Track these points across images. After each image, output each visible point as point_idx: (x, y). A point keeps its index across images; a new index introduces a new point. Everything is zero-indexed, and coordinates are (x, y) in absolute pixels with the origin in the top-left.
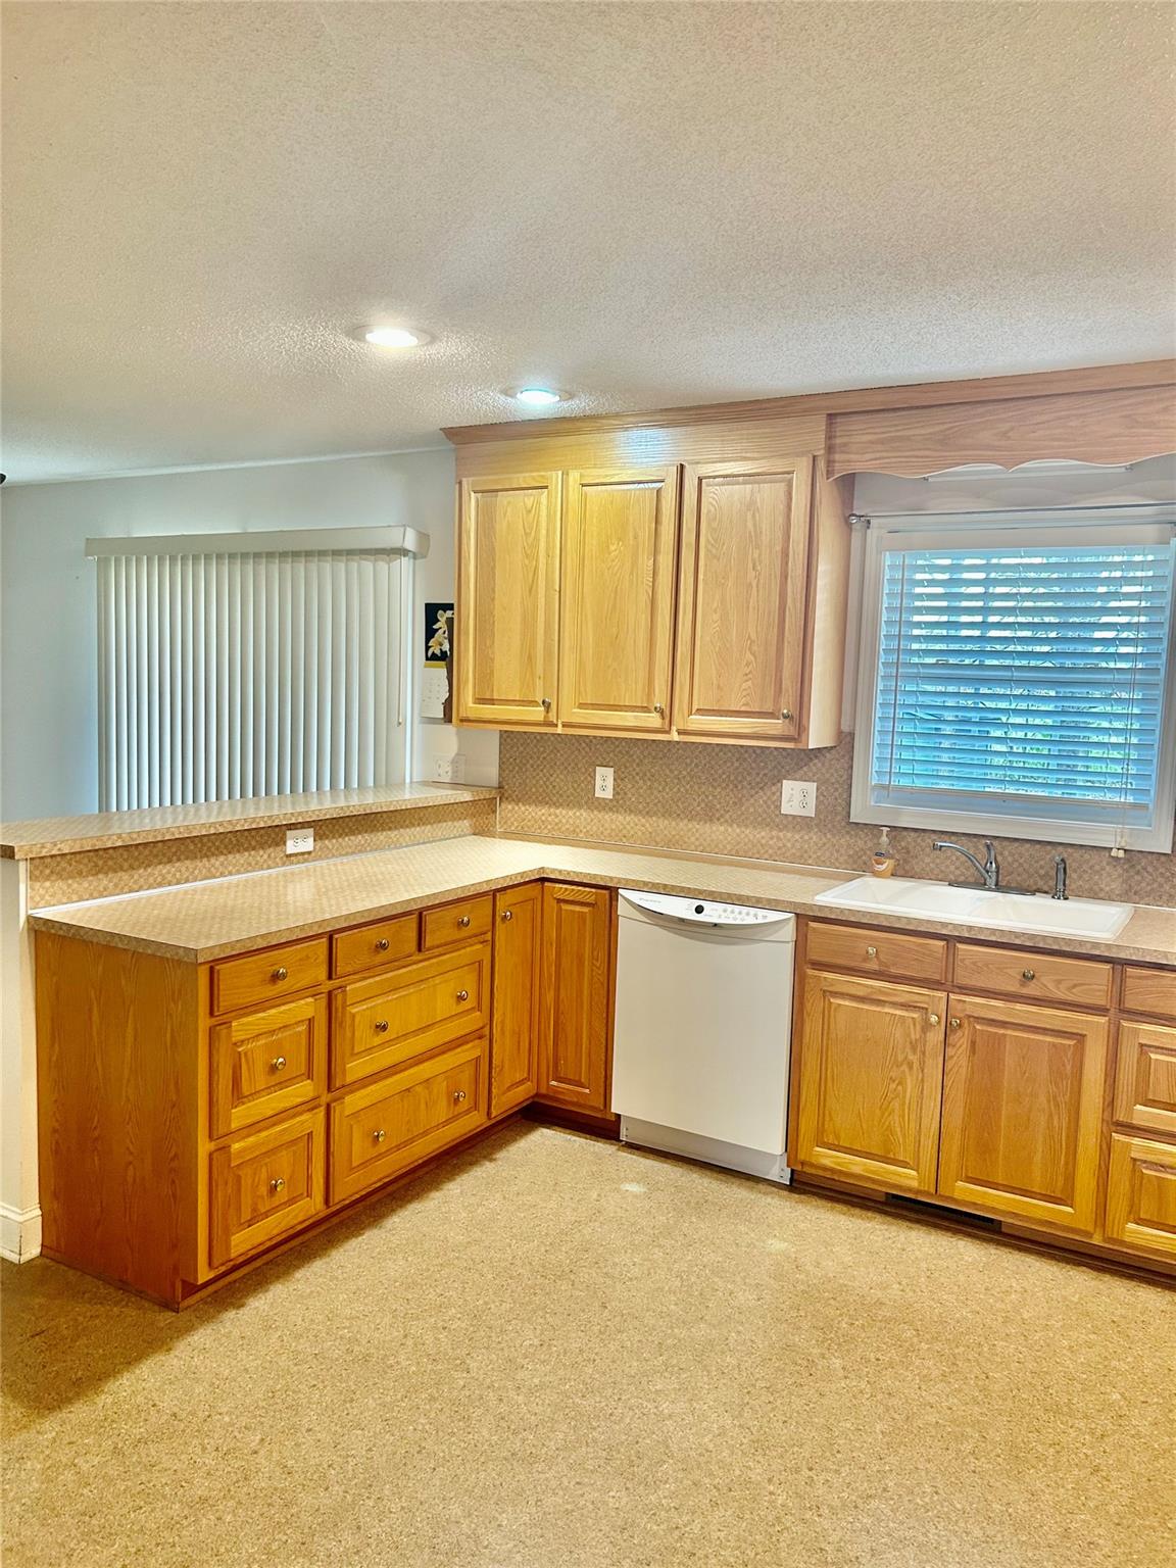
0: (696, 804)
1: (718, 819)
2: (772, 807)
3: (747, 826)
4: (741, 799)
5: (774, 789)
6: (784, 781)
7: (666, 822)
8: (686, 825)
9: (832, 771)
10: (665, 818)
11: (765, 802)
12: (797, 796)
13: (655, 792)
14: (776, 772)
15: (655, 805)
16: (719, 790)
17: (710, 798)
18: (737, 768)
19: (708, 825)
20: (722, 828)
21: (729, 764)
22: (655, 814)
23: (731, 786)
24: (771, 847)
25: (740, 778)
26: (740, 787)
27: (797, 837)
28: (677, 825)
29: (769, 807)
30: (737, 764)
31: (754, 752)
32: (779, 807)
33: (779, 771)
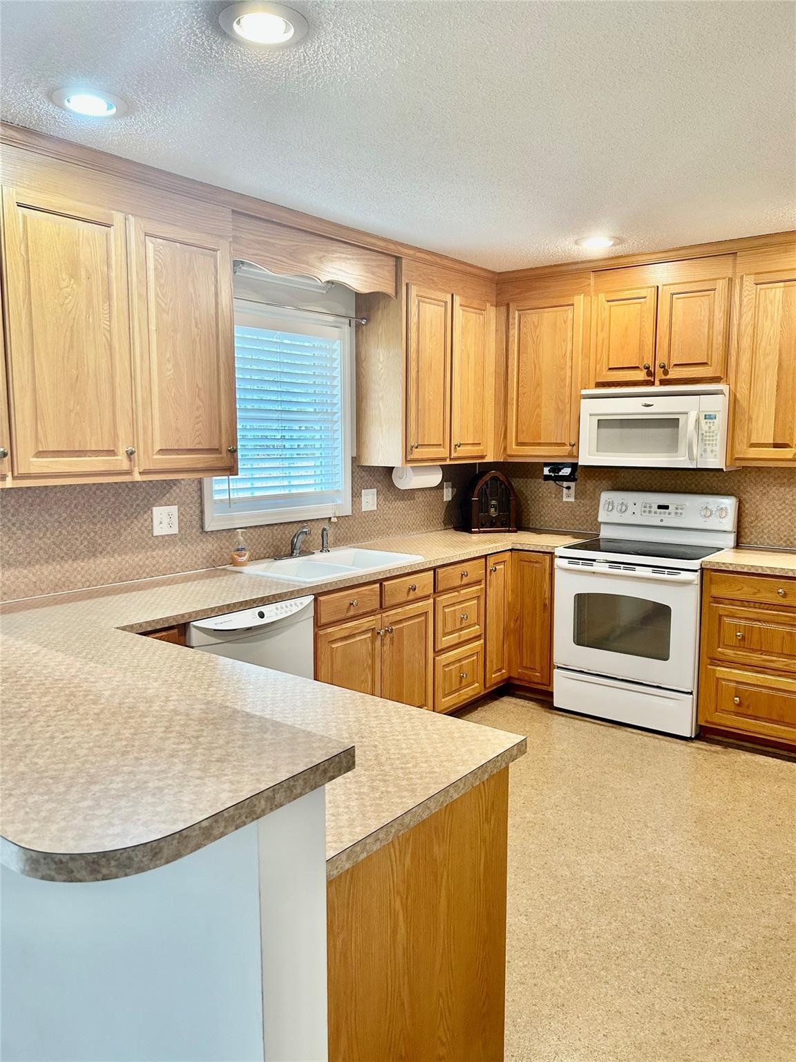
0: (78, 543)
1: (101, 553)
2: (146, 532)
3: (126, 553)
4: (119, 531)
5: (146, 516)
6: (155, 509)
7: (50, 567)
8: (71, 566)
9: (187, 494)
10: (49, 564)
11: (140, 529)
12: (165, 519)
13: (36, 541)
14: (146, 501)
15: (37, 553)
16: (99, 525)
17: (92, 534)
18: (114, 503)
19: (92, 560)
20: (105, 560)
21: (106, 500)
22: (38, 561)
23: (110, 521)
24: (148, 566)
25: (116, 512)
26: (117, 520)
27: (167, 553)
28: (62, 567)
29: (143, 532)
30: (113, 500)
31: (127, 486)
32: (151, 531)
33: (149, 500)
